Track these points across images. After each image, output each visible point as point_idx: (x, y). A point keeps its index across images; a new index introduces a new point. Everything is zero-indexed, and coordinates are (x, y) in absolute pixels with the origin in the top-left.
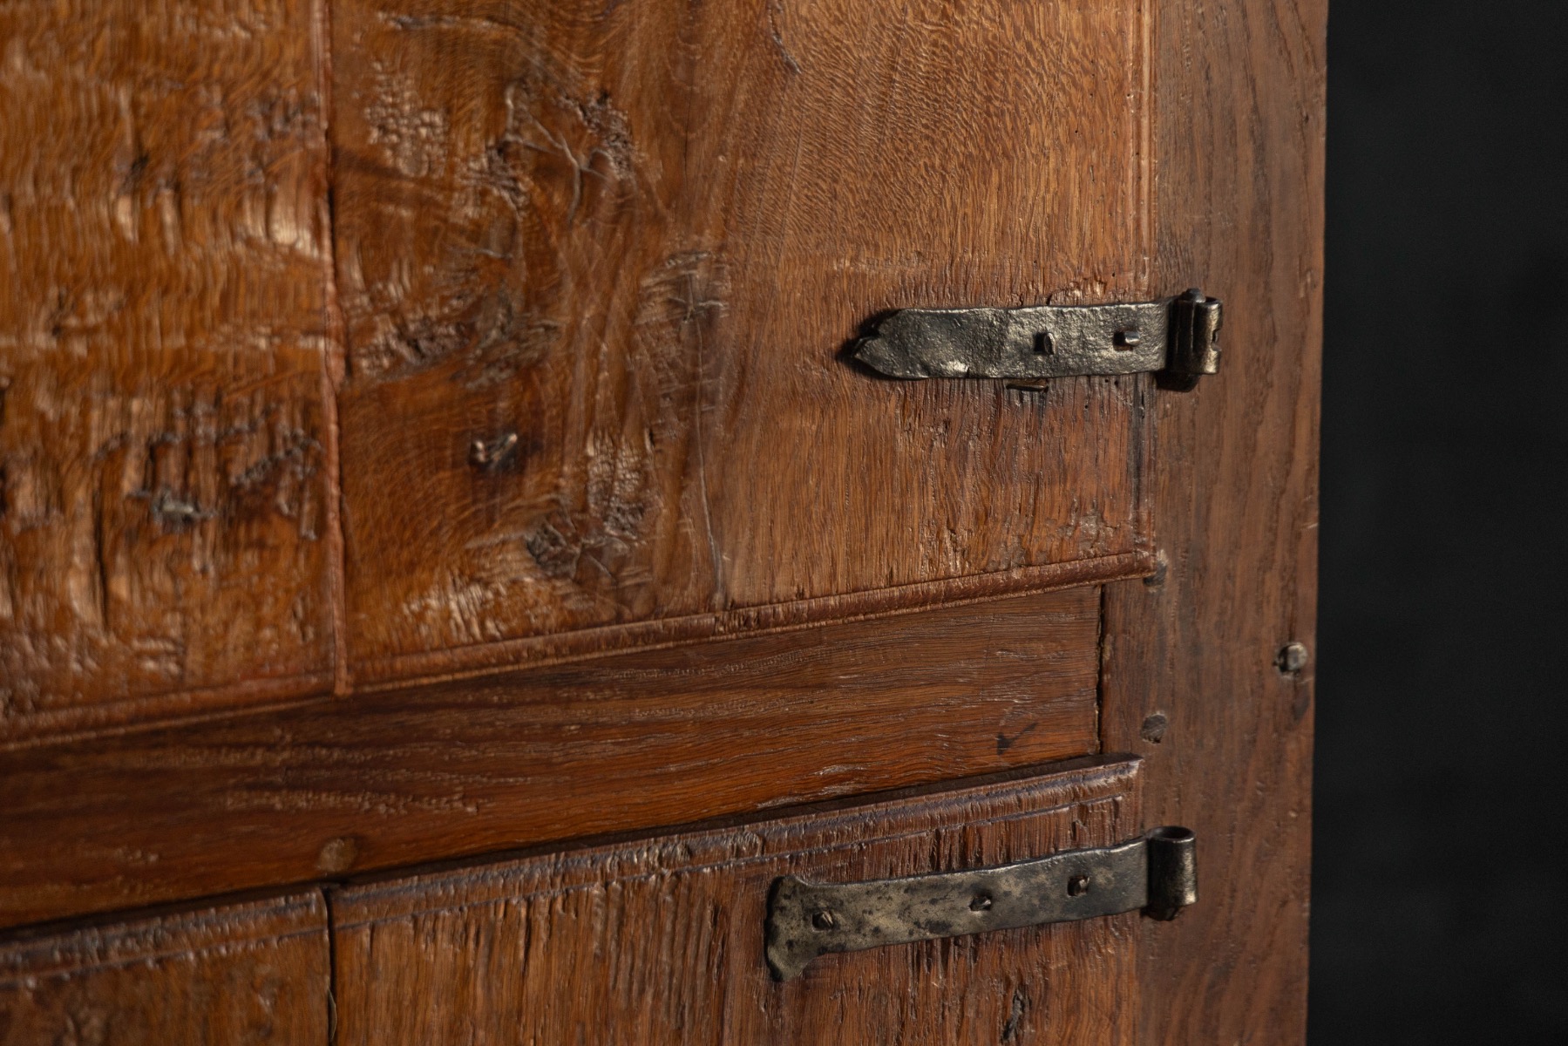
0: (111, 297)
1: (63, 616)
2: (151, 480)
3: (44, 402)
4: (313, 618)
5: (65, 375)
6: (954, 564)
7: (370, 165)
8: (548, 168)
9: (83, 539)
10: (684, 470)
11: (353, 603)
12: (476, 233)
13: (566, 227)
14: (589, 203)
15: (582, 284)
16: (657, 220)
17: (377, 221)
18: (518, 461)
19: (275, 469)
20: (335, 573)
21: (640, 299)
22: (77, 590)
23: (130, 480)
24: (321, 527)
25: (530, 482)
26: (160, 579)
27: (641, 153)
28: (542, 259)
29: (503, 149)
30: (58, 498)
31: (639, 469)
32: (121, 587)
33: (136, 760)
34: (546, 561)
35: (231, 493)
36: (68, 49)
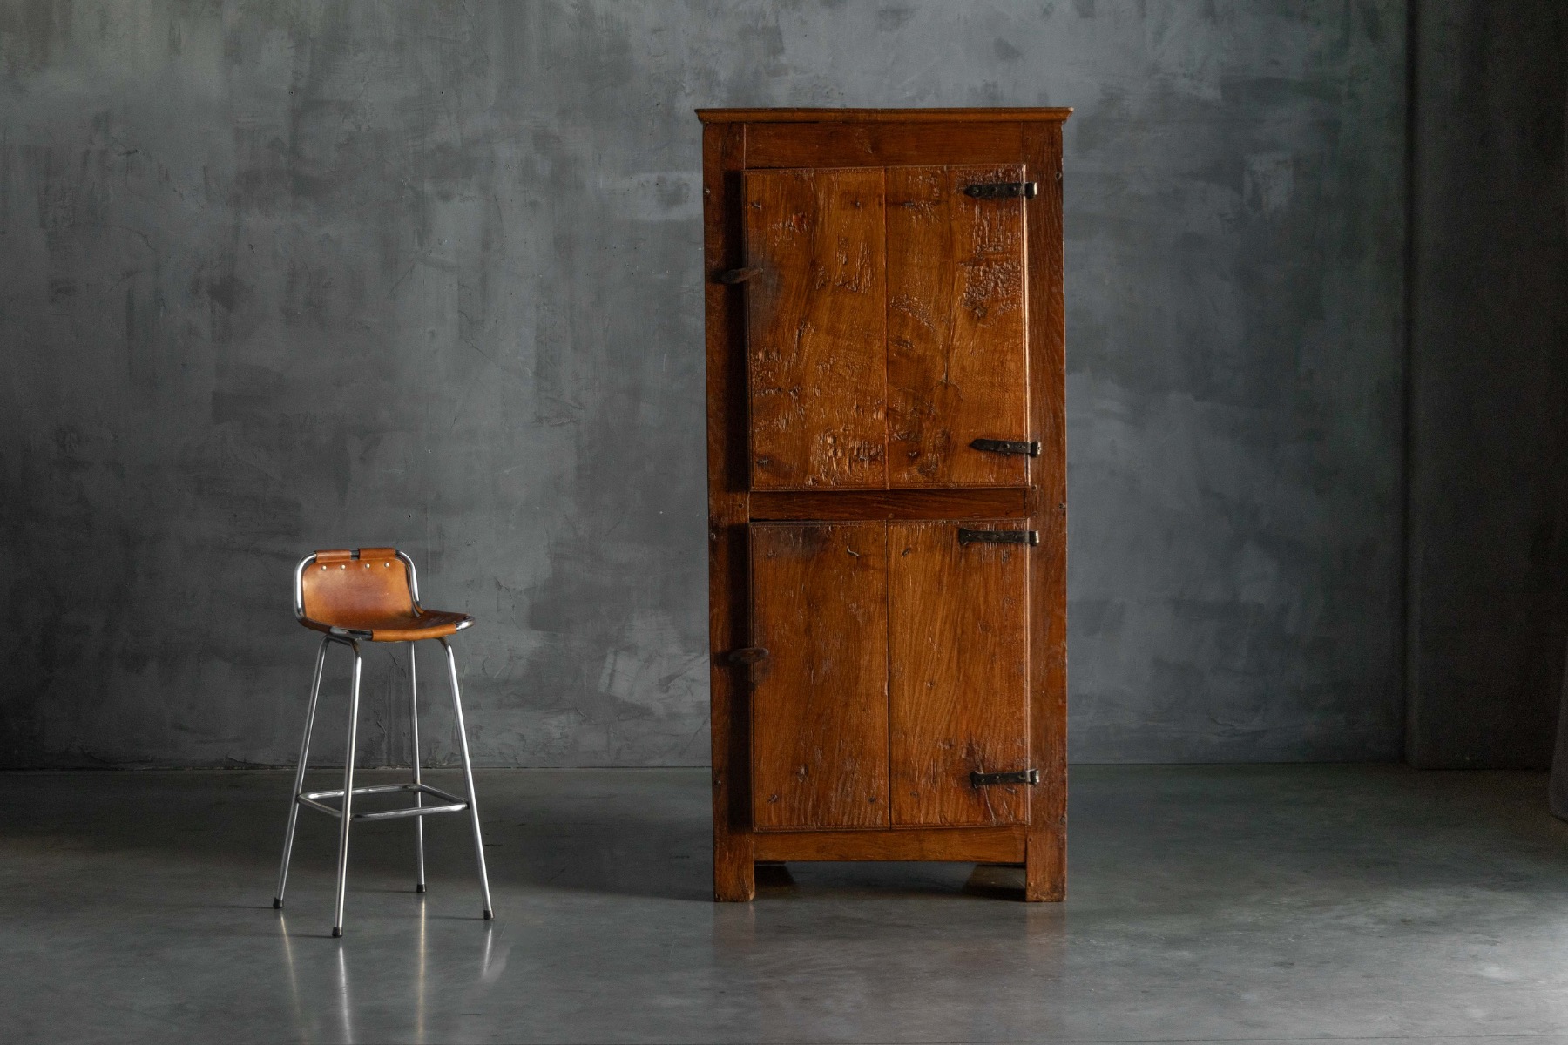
0: (852, 426)
1: (845, 471)
2: (858, 453)
3: (842, 440)
4: (883, 476)
5: (846, 437)
6: (993, 480)
7: (893, 410)
8: (921, 413)
9: (847, 460)
10: (945, 460)
11: (890, 475)
12: (910, 421)
13: (925, 422)
14: (928, 418)
15: (927, 430)
16: (940, 422)
17: (895, 418)
18: (916, 456)
19: (878, 453)
20: (887, 470)
21: (937, 433)
22: (847, 468)
23: (855, 452)
24: (885, 462)
25: (919, 460)
26: (859, 467)
27: (937, 411)
28: (920, 426)
29: (915, 409)
30: (844, 454)
31: (937, 459)
32: (853, 468)
33: (859, 496)
34: (921, 471)
35: (870, 456)
36: (848, 391)
